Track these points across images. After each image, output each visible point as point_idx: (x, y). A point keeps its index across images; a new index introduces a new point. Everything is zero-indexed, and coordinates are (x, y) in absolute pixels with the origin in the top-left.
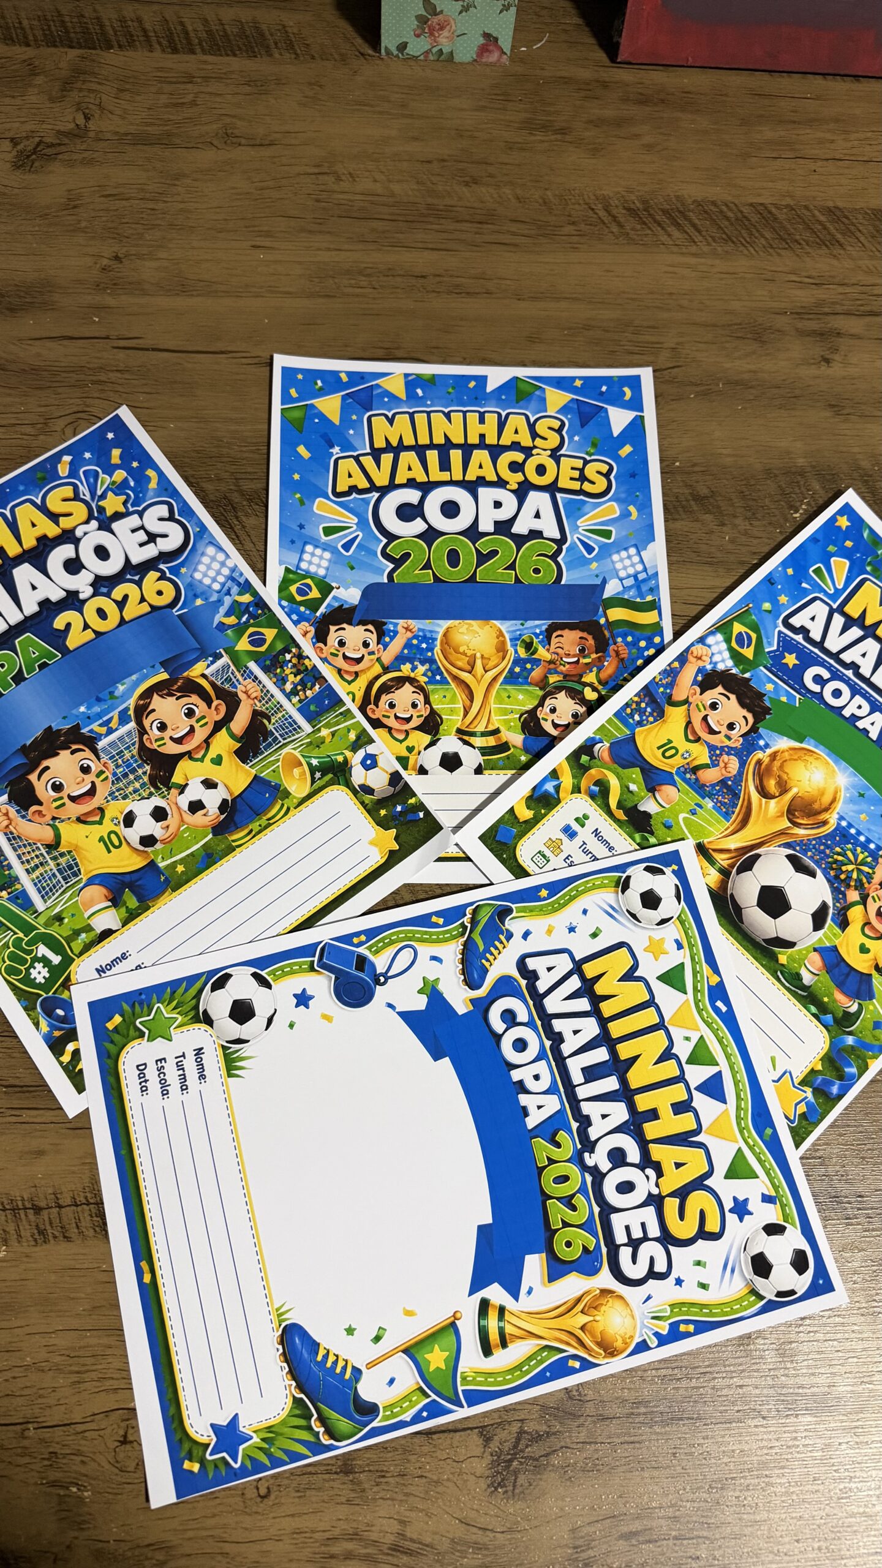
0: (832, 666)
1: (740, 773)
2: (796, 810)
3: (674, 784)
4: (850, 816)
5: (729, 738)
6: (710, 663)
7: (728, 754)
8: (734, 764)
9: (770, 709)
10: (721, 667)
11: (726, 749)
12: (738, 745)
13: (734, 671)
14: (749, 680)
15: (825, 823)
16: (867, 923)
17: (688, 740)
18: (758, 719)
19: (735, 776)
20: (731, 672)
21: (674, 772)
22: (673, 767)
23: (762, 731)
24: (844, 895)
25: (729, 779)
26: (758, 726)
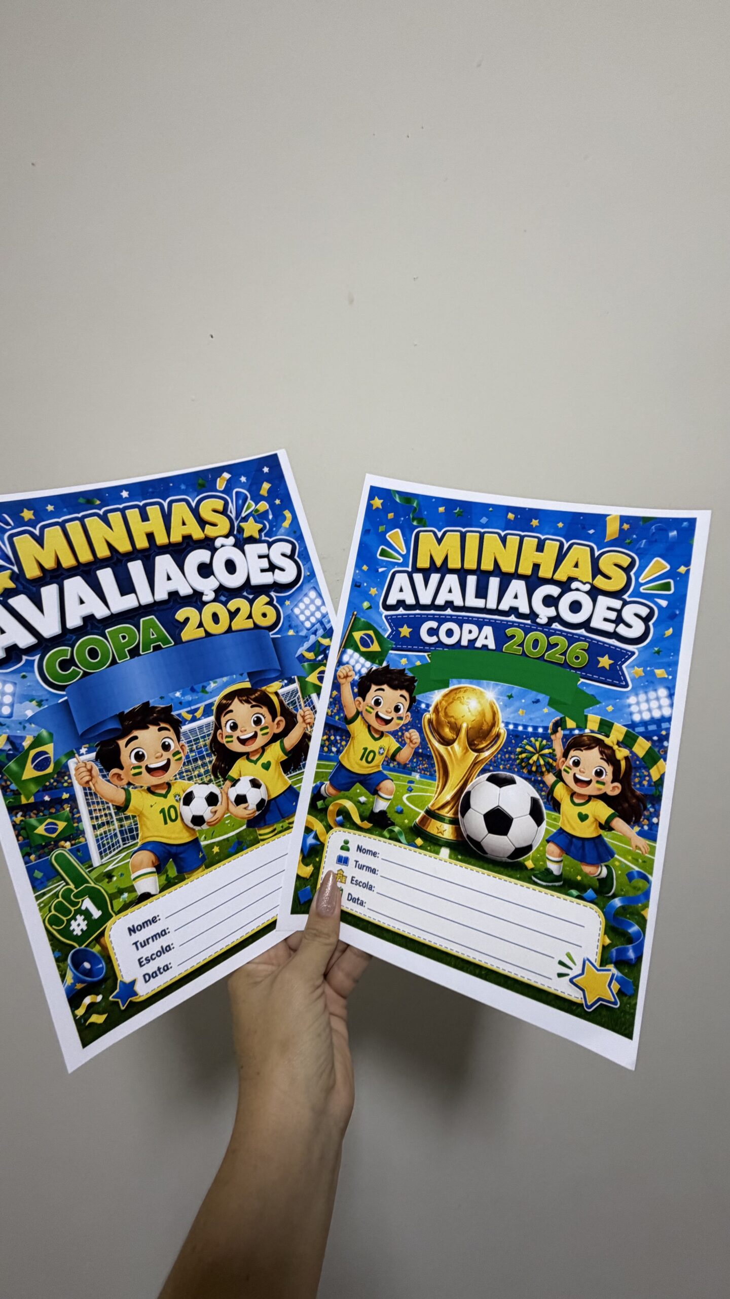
0: (434, 615)
1: (423, 739)
2: (473, 740)
3: (386, 778)
4: (512, 718)
5: (400, 718)
6: (356, 674)
7: (407, 730)
8: (414, 734)
9: (413, 678)
10: (364, 671)
11: (404, 728)
12: (409, 719)
13: (374, 668)
14: (388, 666)
15: (498, 736)
16: (573, 794)
17: (376, 739)
18: (410, 691)
19: (421, 743)
20: (373, 669)
21: (381, 769)
22: (378, 766)
23: (418, 697)
24: (543, 782)
25: (418, 748)
26: (414, 695)
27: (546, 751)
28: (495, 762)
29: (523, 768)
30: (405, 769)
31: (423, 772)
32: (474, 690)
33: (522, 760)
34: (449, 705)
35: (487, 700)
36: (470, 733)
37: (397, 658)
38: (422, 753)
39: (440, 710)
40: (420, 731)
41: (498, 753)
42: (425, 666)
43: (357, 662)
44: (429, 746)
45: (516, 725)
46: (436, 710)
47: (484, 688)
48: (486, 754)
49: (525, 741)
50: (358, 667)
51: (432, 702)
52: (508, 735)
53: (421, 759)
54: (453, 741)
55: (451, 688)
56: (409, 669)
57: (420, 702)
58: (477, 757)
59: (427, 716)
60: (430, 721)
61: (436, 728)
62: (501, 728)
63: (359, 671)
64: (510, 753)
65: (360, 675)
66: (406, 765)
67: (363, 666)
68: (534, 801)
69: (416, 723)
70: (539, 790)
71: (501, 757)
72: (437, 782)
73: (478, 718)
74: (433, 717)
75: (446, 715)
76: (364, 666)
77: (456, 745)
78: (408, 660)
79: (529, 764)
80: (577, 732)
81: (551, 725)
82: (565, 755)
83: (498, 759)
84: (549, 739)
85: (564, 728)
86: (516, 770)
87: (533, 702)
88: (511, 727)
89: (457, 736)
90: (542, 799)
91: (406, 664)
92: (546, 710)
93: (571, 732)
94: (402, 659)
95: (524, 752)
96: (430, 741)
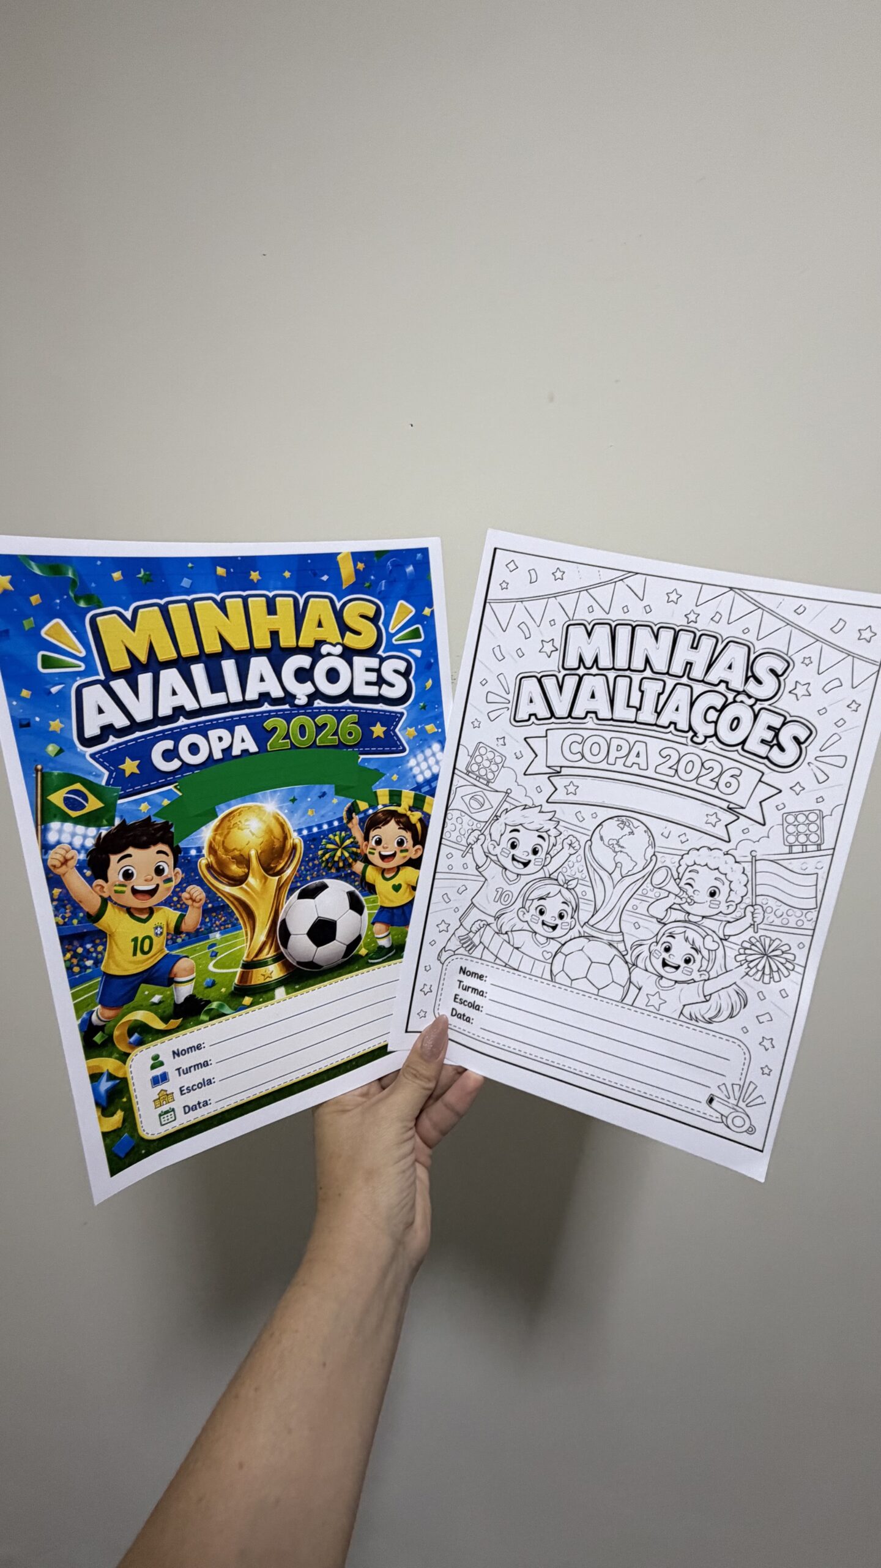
0: (163, 731)
1: (208, 891)
2: (269, 864)
3: (178, 958)
4: (303, 823)
5: (169, 880)
6: (79, 852)
7: (183, 890)
8: (196, 891)
9: (167, 823)
10: (90, 843)
11: (178, 889)
12: (181, 876)
13: (104, 832)
14: (123, 823)
15: (294, 847)
16: (383, 871)
17: (144, 921)
18: (169, 841)
19: (207, 897)
20: (103, 835)
21: (168, 952)
22: (161, 950)
23: (182, 845)
24: (354, 873)
25: (206, 904)
26: (175, 845)
27: (348, 842)
28: (300, 877)
29: (330, 868)
30: (198, 936)
31: (222, 928)
32: (250, 808)
33: (327, 861)
34: (225, 838)
35: (269, 813)
36: (263, 859)
37: (134, 807)
38: (213, 907)
39: (217, 848)
40: (201, 883)
41: (300, 866)
42: (176, 803)
43: (73, 835)
44: (219, 895)
45: (310, 829)
46: (212, 850)
47: (261, 802)
48: (288, 872)
49: (324, 841)
50: (77, 842)
51: (203, 842)
52: (305, 842)
53: (214, 914)
54: (246, 876)
55: (221, 816)
56: (154, 815)
57: (187, 850)
58: (279, 881)
59: (203, 862)
60: (209, 867)
61: (219, 871)
62: (295, 838)
63: (83, 846)
64: (313, 859)
65: (86, 850)
66: (197, 931)
67: (85, 837)
68: (351, 895)
69: (191, 874)
70: (352, 883)
71: (305, 868)
72: (243, 930)
73: (267, 837)
74: (211, 859)
75: (227, 851)
76: (87, 836)
77: (251, 879)
78: (149, 804)
79: (335, 862)
80: (371, 812)
81: (344, 814)
82: (366, 838)
83: (302, 871)
84: (347, 829)
85: (358, 813)
86: (324, 874)
87: (320, 797)
88: (305, 832)
89: (249, 869)
90: (357, 889)
91: (149, 810)
92: (335, 801)
93: (365, 814)
94: (140, 805)
95: (327, 853)
96: (217, 889)
